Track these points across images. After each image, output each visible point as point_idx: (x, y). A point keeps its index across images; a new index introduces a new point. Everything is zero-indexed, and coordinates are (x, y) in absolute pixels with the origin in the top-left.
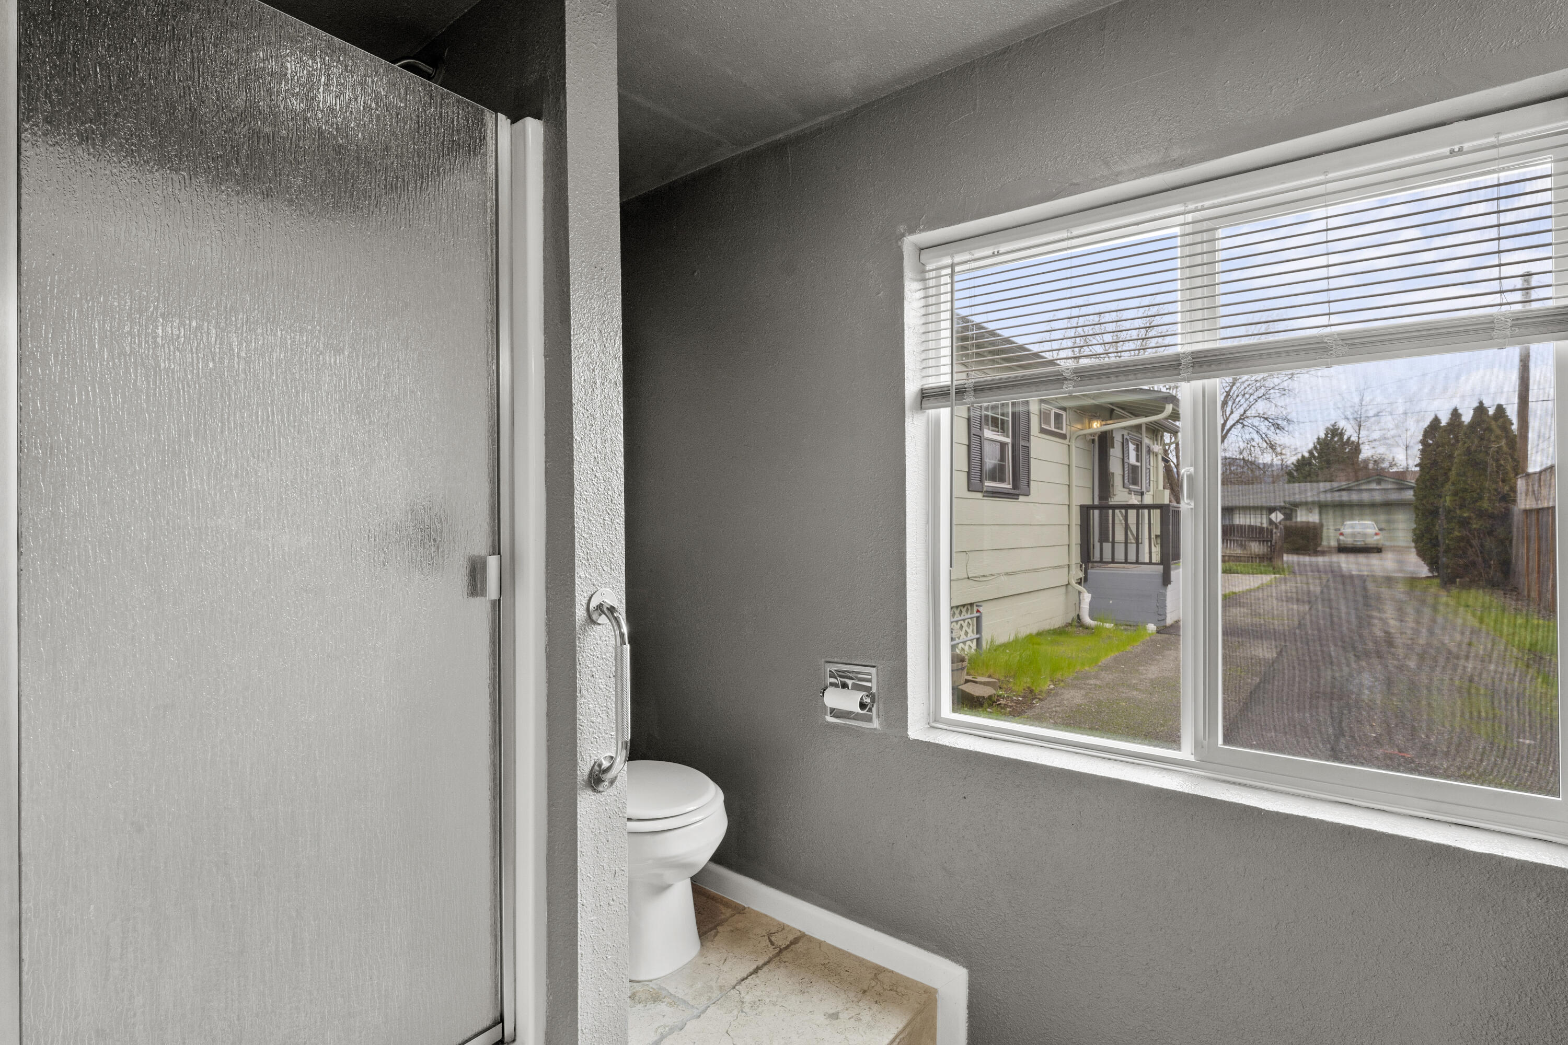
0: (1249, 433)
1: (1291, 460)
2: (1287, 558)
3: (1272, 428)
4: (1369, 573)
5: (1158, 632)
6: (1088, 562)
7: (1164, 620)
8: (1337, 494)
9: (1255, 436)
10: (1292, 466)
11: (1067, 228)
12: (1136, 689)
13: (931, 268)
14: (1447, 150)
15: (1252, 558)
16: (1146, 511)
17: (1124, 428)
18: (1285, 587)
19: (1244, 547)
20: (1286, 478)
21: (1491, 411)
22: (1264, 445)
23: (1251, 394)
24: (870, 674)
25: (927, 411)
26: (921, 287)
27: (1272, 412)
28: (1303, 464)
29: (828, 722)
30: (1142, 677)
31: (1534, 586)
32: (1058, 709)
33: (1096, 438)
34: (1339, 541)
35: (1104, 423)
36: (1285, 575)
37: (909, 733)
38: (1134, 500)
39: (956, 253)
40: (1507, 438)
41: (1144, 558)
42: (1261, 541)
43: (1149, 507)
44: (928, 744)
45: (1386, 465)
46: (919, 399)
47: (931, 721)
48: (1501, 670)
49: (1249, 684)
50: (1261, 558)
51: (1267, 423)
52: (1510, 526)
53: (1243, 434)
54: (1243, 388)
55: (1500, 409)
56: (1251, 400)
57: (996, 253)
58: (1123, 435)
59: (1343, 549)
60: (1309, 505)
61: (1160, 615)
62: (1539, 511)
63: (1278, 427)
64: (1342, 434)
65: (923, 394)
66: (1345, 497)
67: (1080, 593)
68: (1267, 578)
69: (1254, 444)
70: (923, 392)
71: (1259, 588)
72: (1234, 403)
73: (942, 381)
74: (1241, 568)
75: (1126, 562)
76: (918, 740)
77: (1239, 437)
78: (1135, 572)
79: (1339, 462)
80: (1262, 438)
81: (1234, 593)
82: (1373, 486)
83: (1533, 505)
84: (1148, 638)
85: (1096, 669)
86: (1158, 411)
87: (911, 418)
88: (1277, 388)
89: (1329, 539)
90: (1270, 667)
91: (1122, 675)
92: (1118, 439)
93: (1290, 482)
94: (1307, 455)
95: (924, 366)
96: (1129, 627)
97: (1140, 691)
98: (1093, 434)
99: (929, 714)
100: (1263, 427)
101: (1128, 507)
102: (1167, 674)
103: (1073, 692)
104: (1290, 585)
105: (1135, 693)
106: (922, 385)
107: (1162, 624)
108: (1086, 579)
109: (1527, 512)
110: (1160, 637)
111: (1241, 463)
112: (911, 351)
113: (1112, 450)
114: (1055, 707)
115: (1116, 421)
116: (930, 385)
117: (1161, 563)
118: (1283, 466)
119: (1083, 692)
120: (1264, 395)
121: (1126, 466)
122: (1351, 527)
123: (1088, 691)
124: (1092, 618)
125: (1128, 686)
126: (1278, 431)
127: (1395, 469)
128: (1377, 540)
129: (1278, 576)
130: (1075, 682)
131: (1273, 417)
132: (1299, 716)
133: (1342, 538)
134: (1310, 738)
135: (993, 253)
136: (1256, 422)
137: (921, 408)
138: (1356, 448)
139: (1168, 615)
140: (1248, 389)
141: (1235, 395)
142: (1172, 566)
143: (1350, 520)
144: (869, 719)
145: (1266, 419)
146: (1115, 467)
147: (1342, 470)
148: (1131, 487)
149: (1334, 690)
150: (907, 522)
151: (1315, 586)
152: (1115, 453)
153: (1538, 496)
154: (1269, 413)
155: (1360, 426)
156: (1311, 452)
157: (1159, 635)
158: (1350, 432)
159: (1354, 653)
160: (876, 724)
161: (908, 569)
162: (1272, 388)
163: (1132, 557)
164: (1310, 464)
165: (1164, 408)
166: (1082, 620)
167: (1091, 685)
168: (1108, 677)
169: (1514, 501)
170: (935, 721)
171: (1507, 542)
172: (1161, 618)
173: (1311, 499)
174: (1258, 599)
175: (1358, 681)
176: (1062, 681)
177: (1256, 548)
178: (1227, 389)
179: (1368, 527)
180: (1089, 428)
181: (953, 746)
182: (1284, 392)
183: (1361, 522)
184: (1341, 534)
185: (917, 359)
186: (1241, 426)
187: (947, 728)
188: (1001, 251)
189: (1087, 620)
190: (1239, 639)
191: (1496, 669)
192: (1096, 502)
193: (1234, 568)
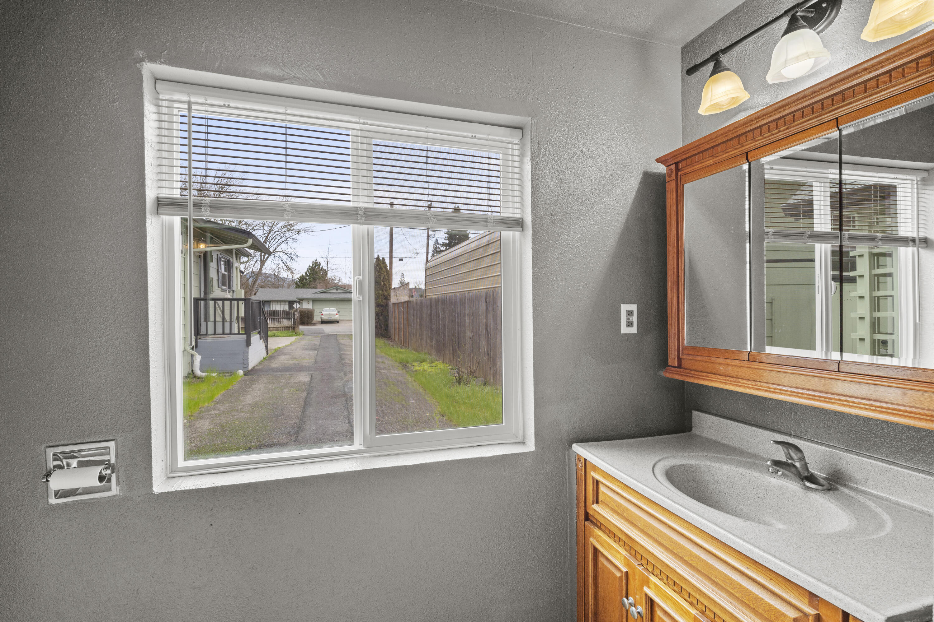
0: (277, 261)
1: (297, 277)
2: (301, 327)
3: (289, 259)
4: (338, 333)
5: (245, 375)
6: (198, 335)
7: (247, 367)
8: (320, 294)
9: (280, 262)
10: (297, 280)
11: (286, 106)
12: (243, 412)
13: (164, 98)
14: (470, 135)
15: (284, 328)
16: (235, 302)
17: (218, 250)
18: (304, 342)
19: (279, 322)
20: (295, 285)
21: (381, 259)
22: (285, 268)
23: (279, 240)
24: (108, 448)
25: (162, 216)
26: (156, 111)
27: (289, 251)
28: (302, 279)
29: (52, 505)
30: (244, 403)
31: (396, 335)
32: (195, 435)
33: (202, 255)
34: (321, 318)
35: (207, 245)
36: (301, 336)
37: (154, 489)
38: (228, 296)
39: (192, 94)
40: (386, 272)
41: (235, 331)
42: (289, 319)
43: (238, 300)
44: (174, 494)
45: (336, 281)
46: (156, 205)
47: (169, 472)
48: (395, 372)
49: (302, 397)
50: (289, 328)
51: (286, 256)
52: (388, 310)
53: (274, 261)
54: (274, 235)
55: (383, 258)
56: (279, 242)
57: (227, 105)
58: (218, 255)
59: (323, 322)
60: (308, 300)
61: (245, 364)
62: (398, 303)
63: (292, 258)
64: (319, 265)
65: (159, 201)
66: (323, 296)
67: (192, 356)
68: (293, 338)
69: (280, 266)
70: (159, 200)
71: (291, 344)
72: (270, 243)
73: (175, 193)
74: (280, 334)
75: (223, 334)
76: (164, 493)
77: (272, 262)
78: (229, 340)
79: (319, 279)
80: (284, 264)
81: (279, 348)
82: (335, 291)
83: (397, 302)
84: (240, 379)
85: (213, 404)
86: (242, 242)
87: (150, 220)
88: (291, 238)
89: (317, 317)
90: (309, 386)
91: (231, 404)
92: (215, 257)
93: (296, 287)
94: (304, 274)
95: (159, 178)
96: (226, 374)
97: (245, 412)
98: (200, 252)
99: (166, 468)
100: (285, 257)
101: (224, 300)
102: (258, 399)
103: (202, 422)
104: (305, 341)
105: (242, 414)
106: (158, 194)
107: (246, 369)
108: (196, 346)
109: (394, 304)
110: (247, 377)
111: (273, 277)
112: (150, 163)
113: (211, 263)
114: (192, 434)
115: (216, 245)
116: (164, 195)
117: (245, 334)
118: (293, 280)
119: (209, 420)
120: (285, 241)
121: (220, 274)
122: (326, 311)
123: (212, 419)
124: (202, 371)
125: (237, 411)
126: (292, 261)
127: (340, 284)
128: (336, 317)
129: (298, 337)
130: (202, 415)
131: (289, 253)
132: (330, 409)
133: (323, 316)
134: (338, 419)
135: (224, 105)
136: (281, 254)
137: (158, 213)
138: (326, 272)
139: (250, 364)
140: (277, 236)
141: (270, 239)
142: (252, 335)
143: (326, 308)
144: (110, 489)
145: (286, 254)
146: (213, 274)
147: (320, 283)
148: (222, 287)
149: (340, 393)
150: (149, 309)
151: (316, 341)
152: (213, 266)
153: (398, 297)
154: (287, 250)
155: (328, 262)
156: (306, 273)
157: (246, 376)
158: (323, 265)
159: (343, 373)
160: (115, 490)
161: (150, 349)
162: (289, 238)
163: (227, 331)
164: (306, 279)
165: (247, 241)
166: (195, 373)
167: (213, 415)
168: (222, 407)
169: (390, 299)
170: (172, 472)
171: (387, 317)
172: (246, 366)
173: (309, 297)
174: (292, 350)
175: (348, 386)
176: (192, 416)
177: (286, 323)
178: (266, 235)
179: (333, 311)
180: (197, 248)
181: (199, 487)
182: (295, 240)
183: (331, 309)
184: (322, 314)
185: (154, 170)
186: (274, 256)
187: (185, 474)
188: (232, 105)
189: (198, 373)
190: (290, 373)
191: (394, 372)
192: (202, 296)
193: (277, 334)
